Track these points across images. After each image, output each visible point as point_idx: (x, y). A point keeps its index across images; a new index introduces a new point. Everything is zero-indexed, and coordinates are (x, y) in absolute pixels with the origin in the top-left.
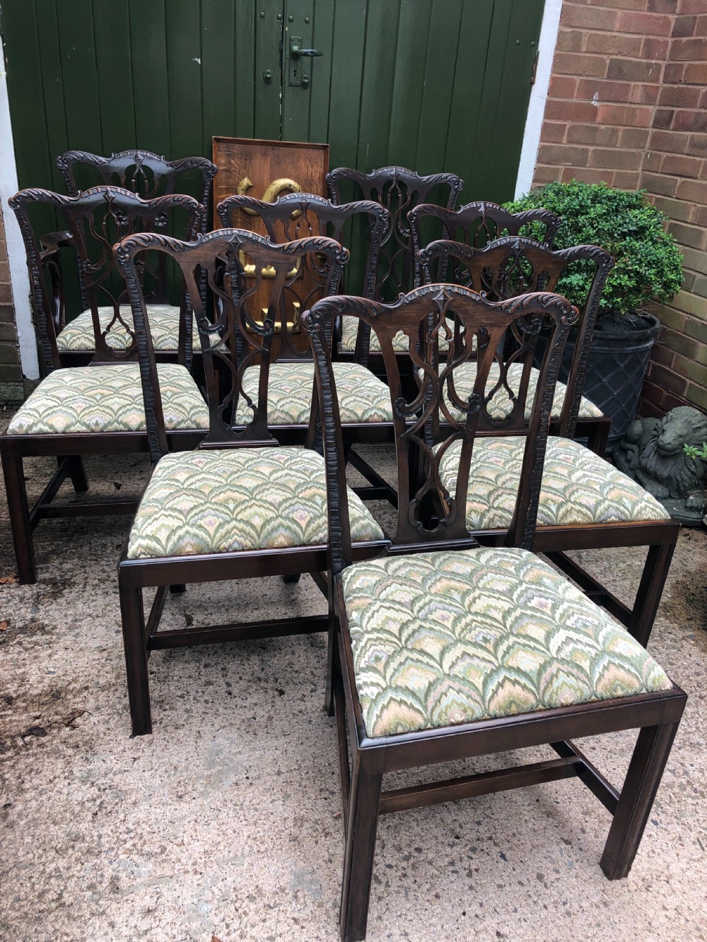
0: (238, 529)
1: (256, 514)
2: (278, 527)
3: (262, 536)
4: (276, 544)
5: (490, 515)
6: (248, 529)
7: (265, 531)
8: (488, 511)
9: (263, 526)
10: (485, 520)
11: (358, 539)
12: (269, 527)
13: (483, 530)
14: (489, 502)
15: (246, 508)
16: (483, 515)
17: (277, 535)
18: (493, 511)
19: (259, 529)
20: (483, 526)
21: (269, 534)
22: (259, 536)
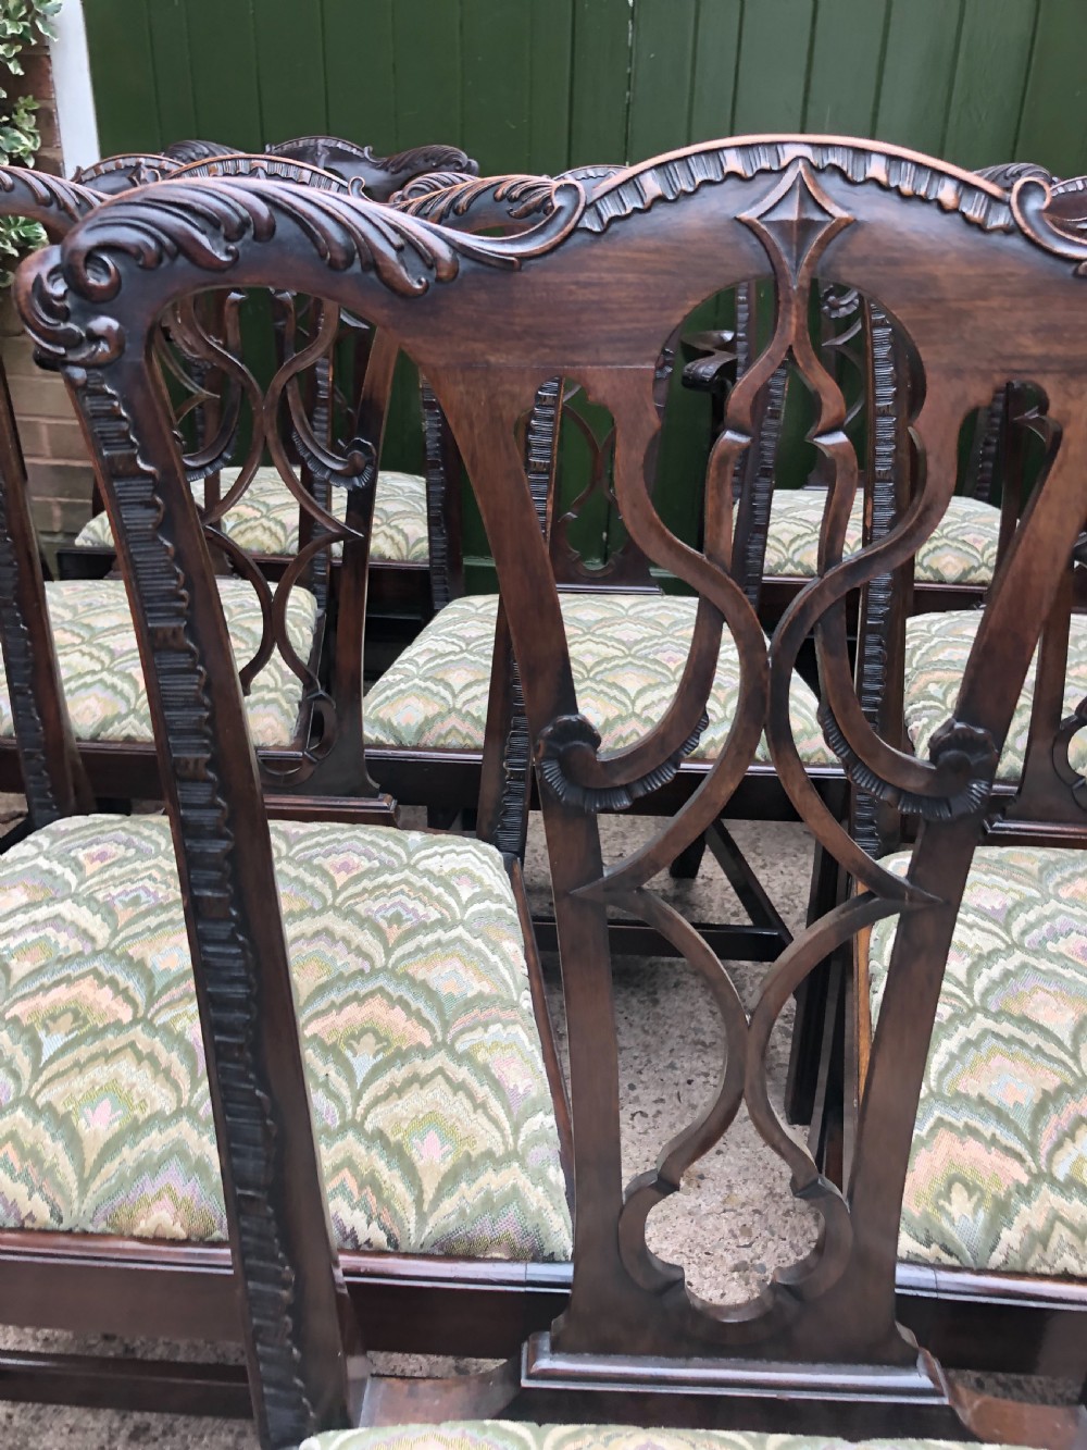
0: (19, 1146)
1: (112, 1089)
2: (163, 1160)
3: (94, 1186)
4: (144, 1226)
5: (1031, 1215)
6: (54, 1150)
7: (111, 1167)
8: (1026, 1193)
9: (110, 1149)
10: (1011, 1237)
11: (460, 1249)
12: (129, 1155)
13: (996, 1273)
14: (1033, 1148)
15: (93, 1058)
16: (1002, 1212)
17: (150, 1192)
18: (1049, 1198)
19: (91, 1157)
20: (996, 1259)
21: (123, 1181)
22: (84, 1185)
